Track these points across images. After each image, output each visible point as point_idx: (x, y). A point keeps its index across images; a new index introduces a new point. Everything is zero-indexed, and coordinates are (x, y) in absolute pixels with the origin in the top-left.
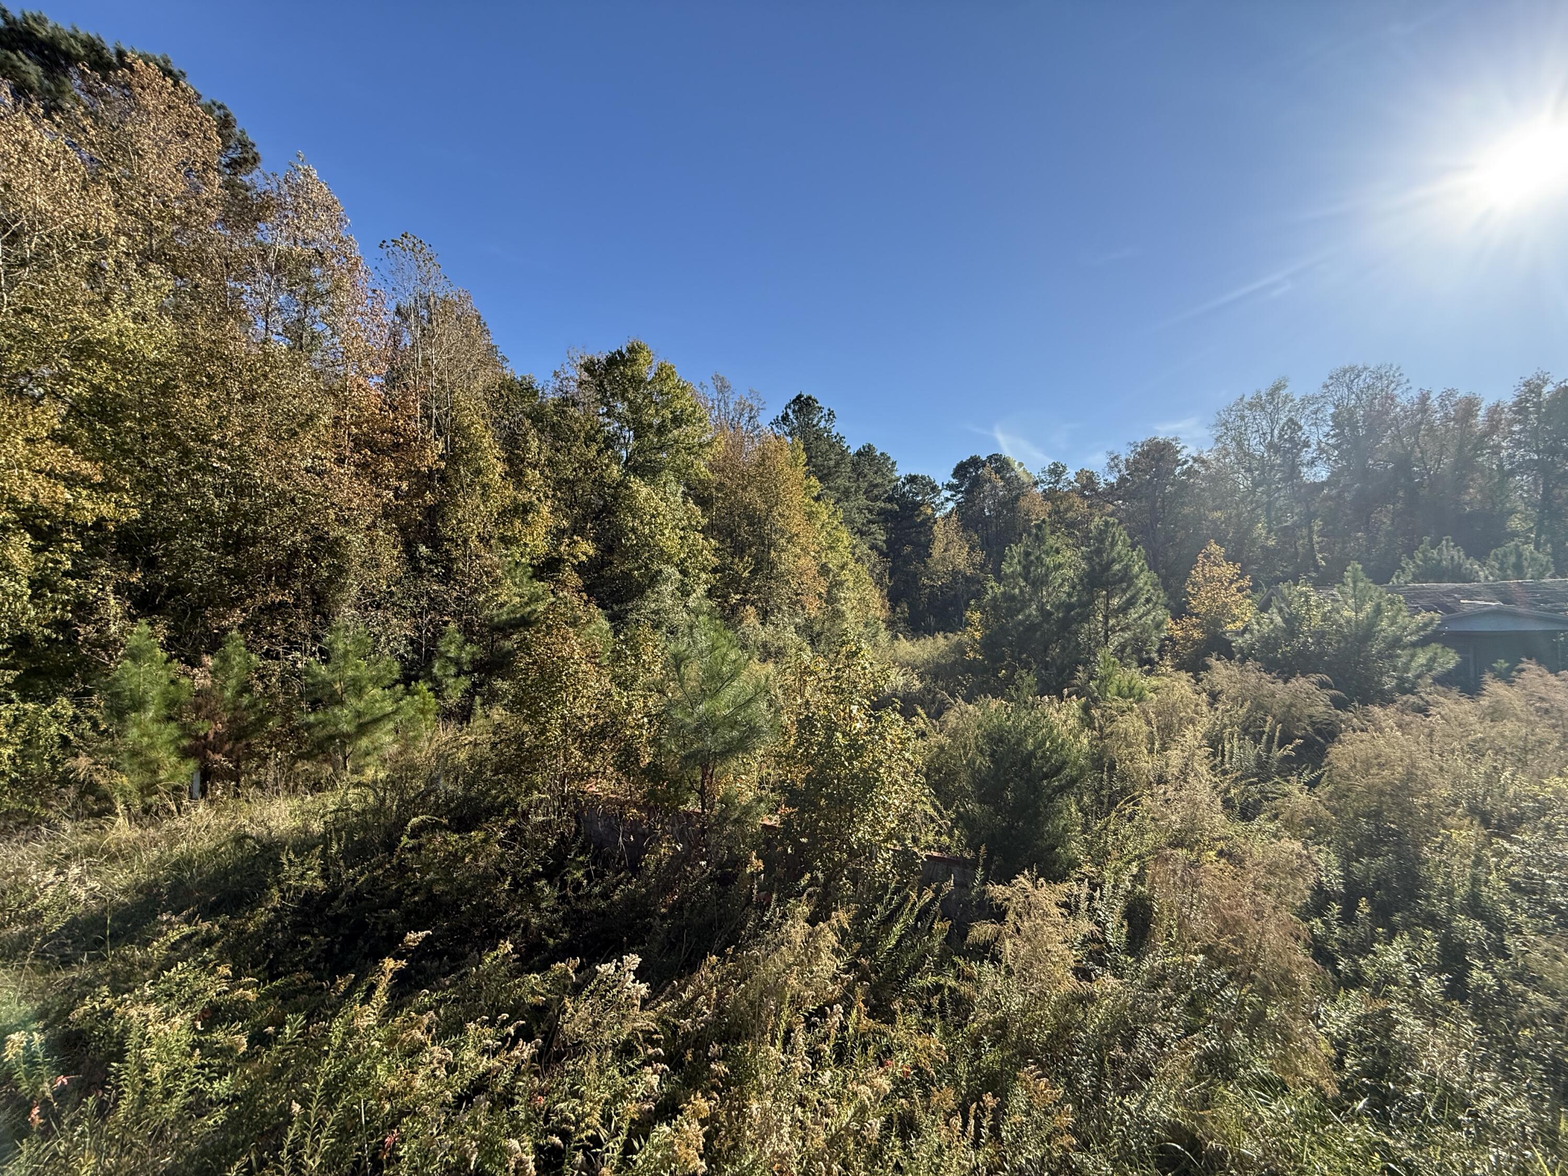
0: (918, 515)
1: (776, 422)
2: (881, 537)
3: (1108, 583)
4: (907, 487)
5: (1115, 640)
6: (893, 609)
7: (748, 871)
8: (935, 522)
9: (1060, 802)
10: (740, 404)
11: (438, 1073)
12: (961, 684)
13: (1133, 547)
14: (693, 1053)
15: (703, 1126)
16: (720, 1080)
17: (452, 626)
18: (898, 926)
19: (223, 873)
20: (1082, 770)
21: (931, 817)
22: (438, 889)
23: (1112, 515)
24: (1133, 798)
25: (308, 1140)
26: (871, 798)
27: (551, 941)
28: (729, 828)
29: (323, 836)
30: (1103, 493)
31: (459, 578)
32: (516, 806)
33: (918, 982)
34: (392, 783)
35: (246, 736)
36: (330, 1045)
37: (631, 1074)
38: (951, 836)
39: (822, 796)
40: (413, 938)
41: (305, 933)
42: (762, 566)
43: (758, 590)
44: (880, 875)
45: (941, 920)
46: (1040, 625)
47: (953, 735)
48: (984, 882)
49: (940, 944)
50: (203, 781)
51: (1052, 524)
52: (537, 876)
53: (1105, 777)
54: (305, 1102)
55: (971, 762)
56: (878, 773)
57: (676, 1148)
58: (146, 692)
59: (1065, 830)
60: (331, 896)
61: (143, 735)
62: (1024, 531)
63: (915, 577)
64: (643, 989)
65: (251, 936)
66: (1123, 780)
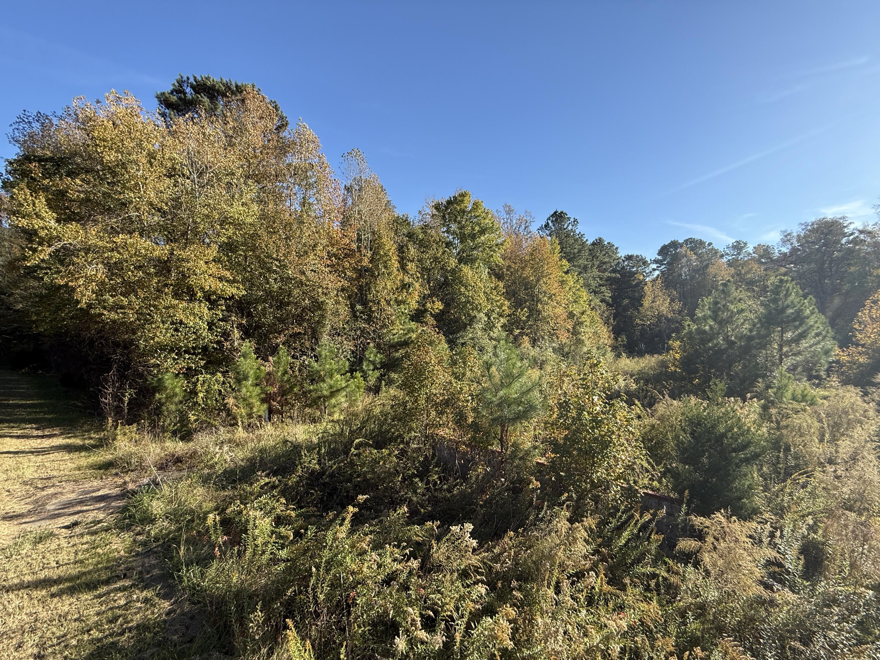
0: (633, 280)
1: (541, 229)
2: (608, 294)
3: (783, 322)
4: (626, 263)
5: (788, 362)
6: (616, 339)
7: (531, 487)
8: (646, 284)
9: (744, 469)
10: (519, 220)
11: (373, 566)
12: (665, 387)
13: (805, 297)
14: (502, 583)
15: (510, 624)
16: (518, 601)
17: (372, 345)
18: (627, 533)
19: (278, 457)
20: (764, 448)
21: (646, 469)
22: (369, 476)
23: (785, 275)
24: (805, 473)
25: (320, 585)
26: (606, 453)
27: (422, 510)
28: (517, 461)
29: (318, 444)
30: (777, 260)
31: (375, 320)
32: (404, 438)
33: (640, 569)
34: (347, 422)
35: (285, 395)
36: (327, 543)
37: (468, 588)
38: (660, 482)
39: (575, 449)
40: (361, 498)
41: (312, 489)
42: (534, 313)
43: (531, 327)
44: (612, 500)
45: (657, 533)
46: (726, 349)
47: (662, 419)
48: (687, 514)
49: (655, 549)
50: (269, 414)
51: (735, 283)
52: (414, 476)
53: (781, 455)
54: (318, 568)
55: (677, 437)
56: (611, 438)
57: (496, 632)
58: (248, 372)
59: (750, 487)
60: (322, 473)
61: (247, 392)
62: (713, 288)
63: (631, 318)
64: (474, 543)
65: (290, 487)
66: (796, 458)
